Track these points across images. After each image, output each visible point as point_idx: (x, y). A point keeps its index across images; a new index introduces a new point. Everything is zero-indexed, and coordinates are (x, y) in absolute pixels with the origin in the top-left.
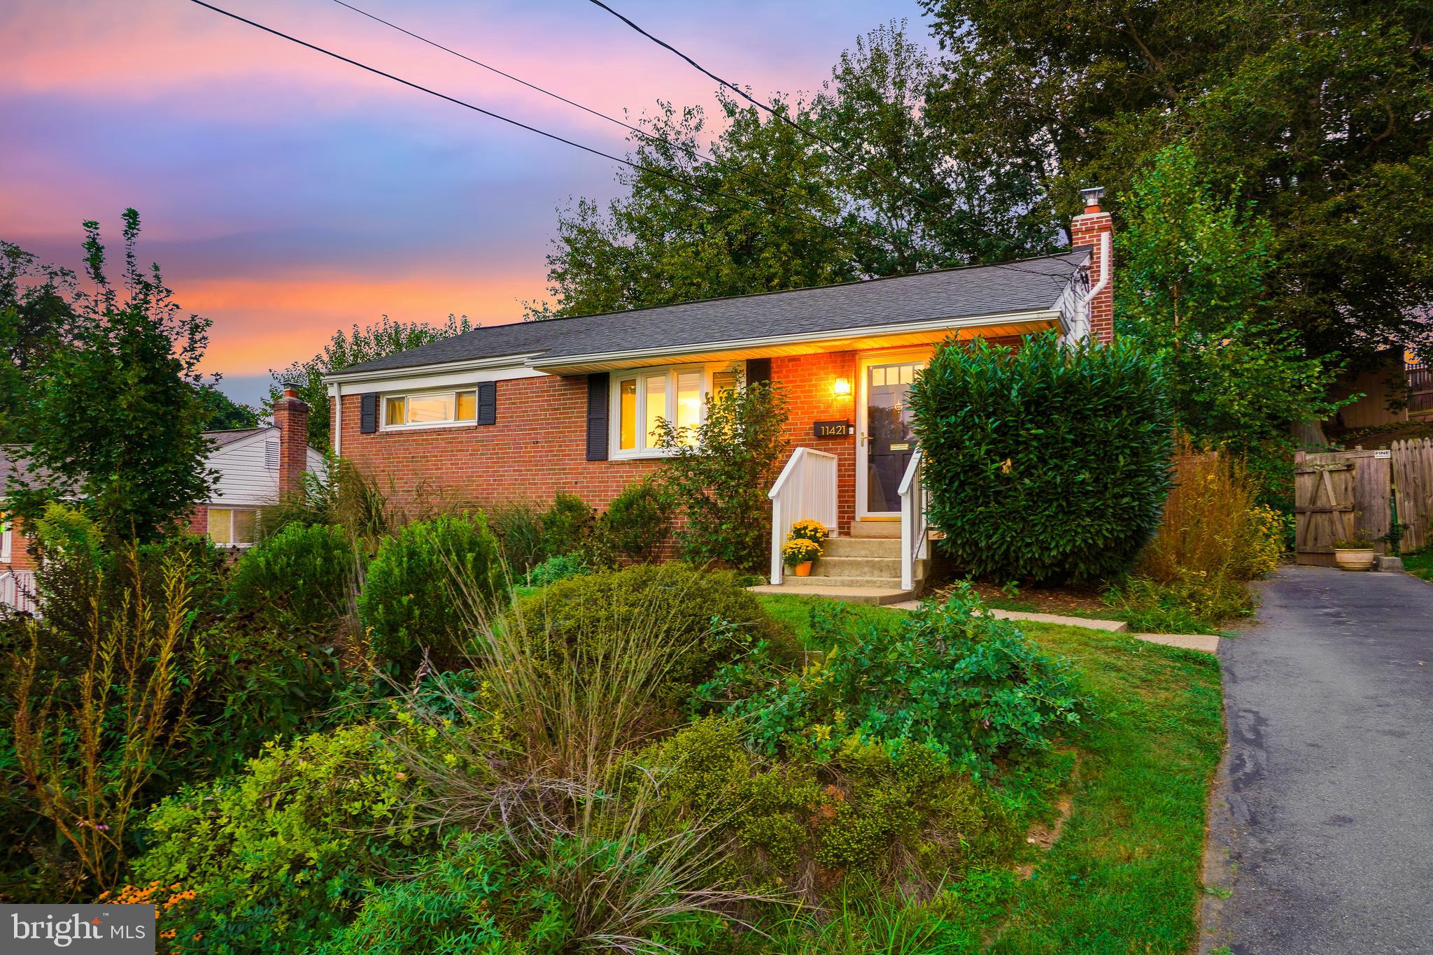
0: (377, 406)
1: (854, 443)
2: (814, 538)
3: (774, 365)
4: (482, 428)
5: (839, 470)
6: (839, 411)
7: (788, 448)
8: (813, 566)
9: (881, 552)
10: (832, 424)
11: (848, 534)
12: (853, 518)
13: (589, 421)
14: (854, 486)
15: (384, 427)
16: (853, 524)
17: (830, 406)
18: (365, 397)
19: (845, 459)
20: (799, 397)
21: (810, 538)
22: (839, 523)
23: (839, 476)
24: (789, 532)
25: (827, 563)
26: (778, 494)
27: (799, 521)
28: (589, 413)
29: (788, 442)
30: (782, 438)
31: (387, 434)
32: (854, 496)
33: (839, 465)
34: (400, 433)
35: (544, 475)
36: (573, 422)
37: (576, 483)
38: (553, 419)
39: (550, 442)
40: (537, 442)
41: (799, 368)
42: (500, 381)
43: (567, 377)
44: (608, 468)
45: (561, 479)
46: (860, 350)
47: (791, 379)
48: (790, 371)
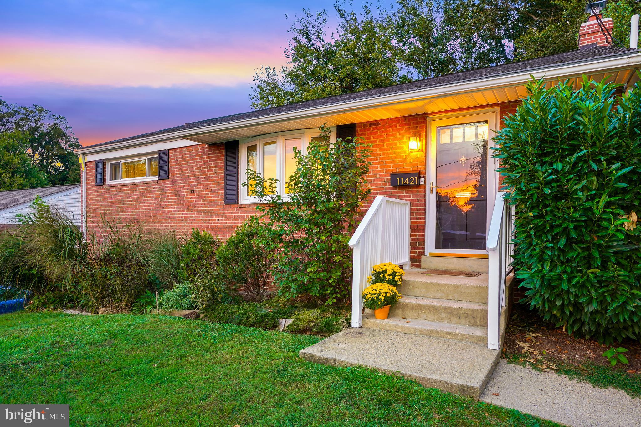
0: (104, 168)
1: (425, 191)
2: (392, 282)
3: (358, 129)
4: (161, 182)
5: (412, 214)
6: (411, 165)
7: (368, 196)
8: (390, 308)
9: (456, 296)
10: (406, 175)
11: (419, 266)
12: (423, 253)
13: (226, 175)
14: (424, 227)
15: (109, 182)
16: (423, 258)
17: (405, 161)
18: (97, 162)
19: (417, 205)
20: (379, 155)
21: (389, 282)
22: (411, 257)
23: (411, 219)
24: (369, 276)
25: (404, 306)
26: (358, 242)
27: (378, 264)
28: (226, 170)
29: (369, 191)
30: (364, 187)
31: (110, 186)
32: (424, 236)
33: (411, 209)
34: (116, 186)
35: (199, 214)
36: (216, 177)
37: (218, 220)
38: (203, 175)
39: (201, 191)
40: (194, 191)
41: (379, 131)
42: (171, 149)
43: (212, 144)
44: (239, 210)
45: (209, 217)
46: (431, 114)
47: (372, 140)
48: (372, 133)
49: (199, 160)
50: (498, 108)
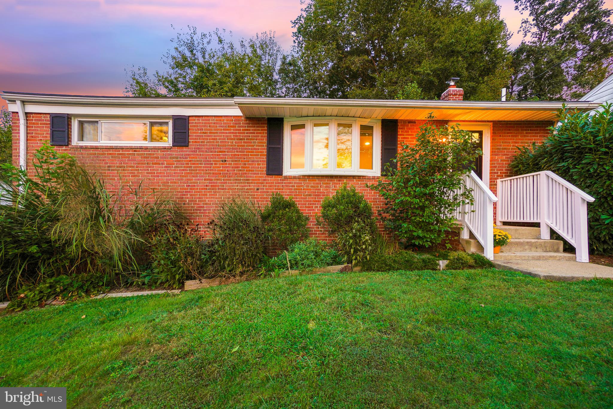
0: (68, 124)
4: (176, 149)
13: (268, 149)
15: (76, 142)
18: (55, 116)
28: (268, 143)
31: (77, 148)
34: (95, 148)
35: (232, 183)
36: (255, 149)
37: (258, 189)
38: (238, 146)
39: (236, 161)
40: (225, 161)
41: (415, 127)
42: (193, 116)
43: (250, 118)
44: (283, 180)
45: (245, 186)
46: (451, 121)
47: (410, 133)
48: (409, 129)
49: (232, 131)
50: (491, 124)
